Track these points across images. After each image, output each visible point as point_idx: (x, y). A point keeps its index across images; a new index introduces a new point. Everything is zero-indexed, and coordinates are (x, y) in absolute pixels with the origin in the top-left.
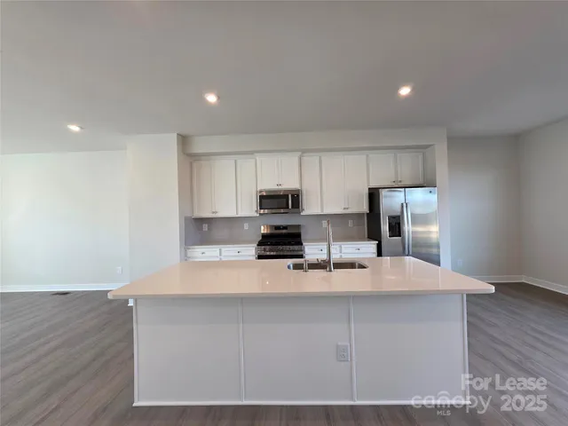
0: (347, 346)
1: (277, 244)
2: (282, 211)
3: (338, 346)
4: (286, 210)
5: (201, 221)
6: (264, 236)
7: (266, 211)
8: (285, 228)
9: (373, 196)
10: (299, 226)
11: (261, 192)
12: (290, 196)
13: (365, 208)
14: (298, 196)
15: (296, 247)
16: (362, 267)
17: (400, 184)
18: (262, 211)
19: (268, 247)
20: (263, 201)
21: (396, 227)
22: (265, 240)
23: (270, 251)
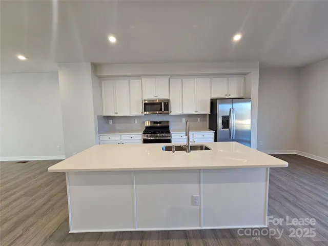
0: (198, 197)
1: (155, 133)
2: (157, 112)
3: (192, 197)
4: (160, 112)
5: (108, 118)
6: (147, 128)
7: (148, 113)
8: (160, 123)
9: (213, 103)
10: (168, 122)
11: (145, 101)
12: (163, 103)
13: (208, 111)
14: (168, 103)
15: (166, 135)
16: (207, 149)
17: (229, 97)
18: (145, 113)
19: (149, 135)
20: (146, 106)
21: (226, 122)
22: (148, 130)
23: (151, 137)
